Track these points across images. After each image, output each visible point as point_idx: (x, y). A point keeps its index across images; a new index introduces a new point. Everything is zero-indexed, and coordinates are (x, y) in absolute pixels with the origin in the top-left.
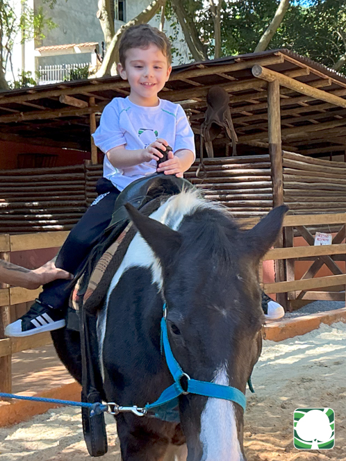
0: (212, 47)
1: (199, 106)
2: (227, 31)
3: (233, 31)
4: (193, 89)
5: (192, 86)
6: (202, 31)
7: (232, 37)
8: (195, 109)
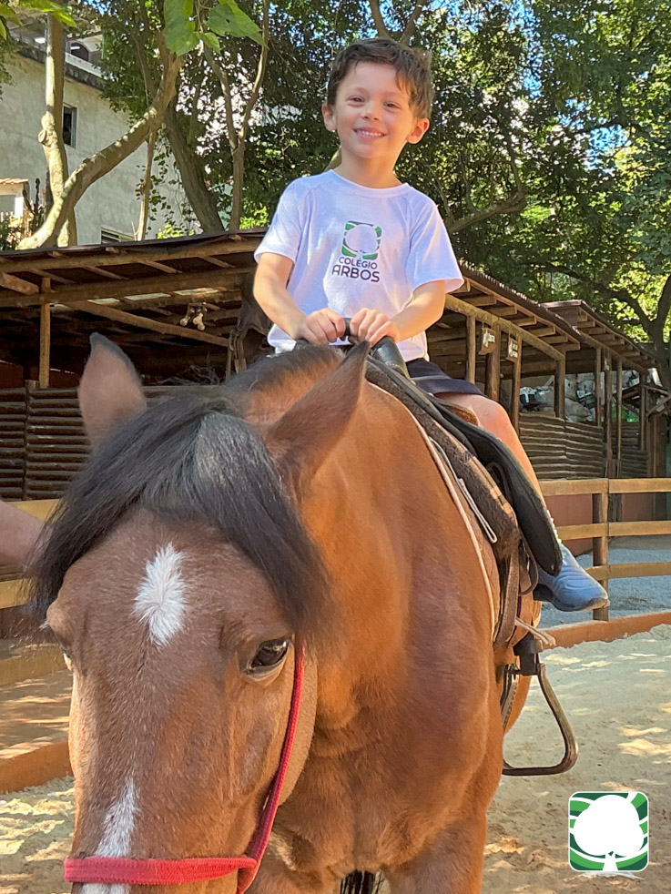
0: (222, 196)
1: (221, 298)
2: (251, 174)
3: (260, 172)
4: (217, 272)
5: (215, 268)
6: (208, 170)
7: (257, 183)
8: (215, 304)
